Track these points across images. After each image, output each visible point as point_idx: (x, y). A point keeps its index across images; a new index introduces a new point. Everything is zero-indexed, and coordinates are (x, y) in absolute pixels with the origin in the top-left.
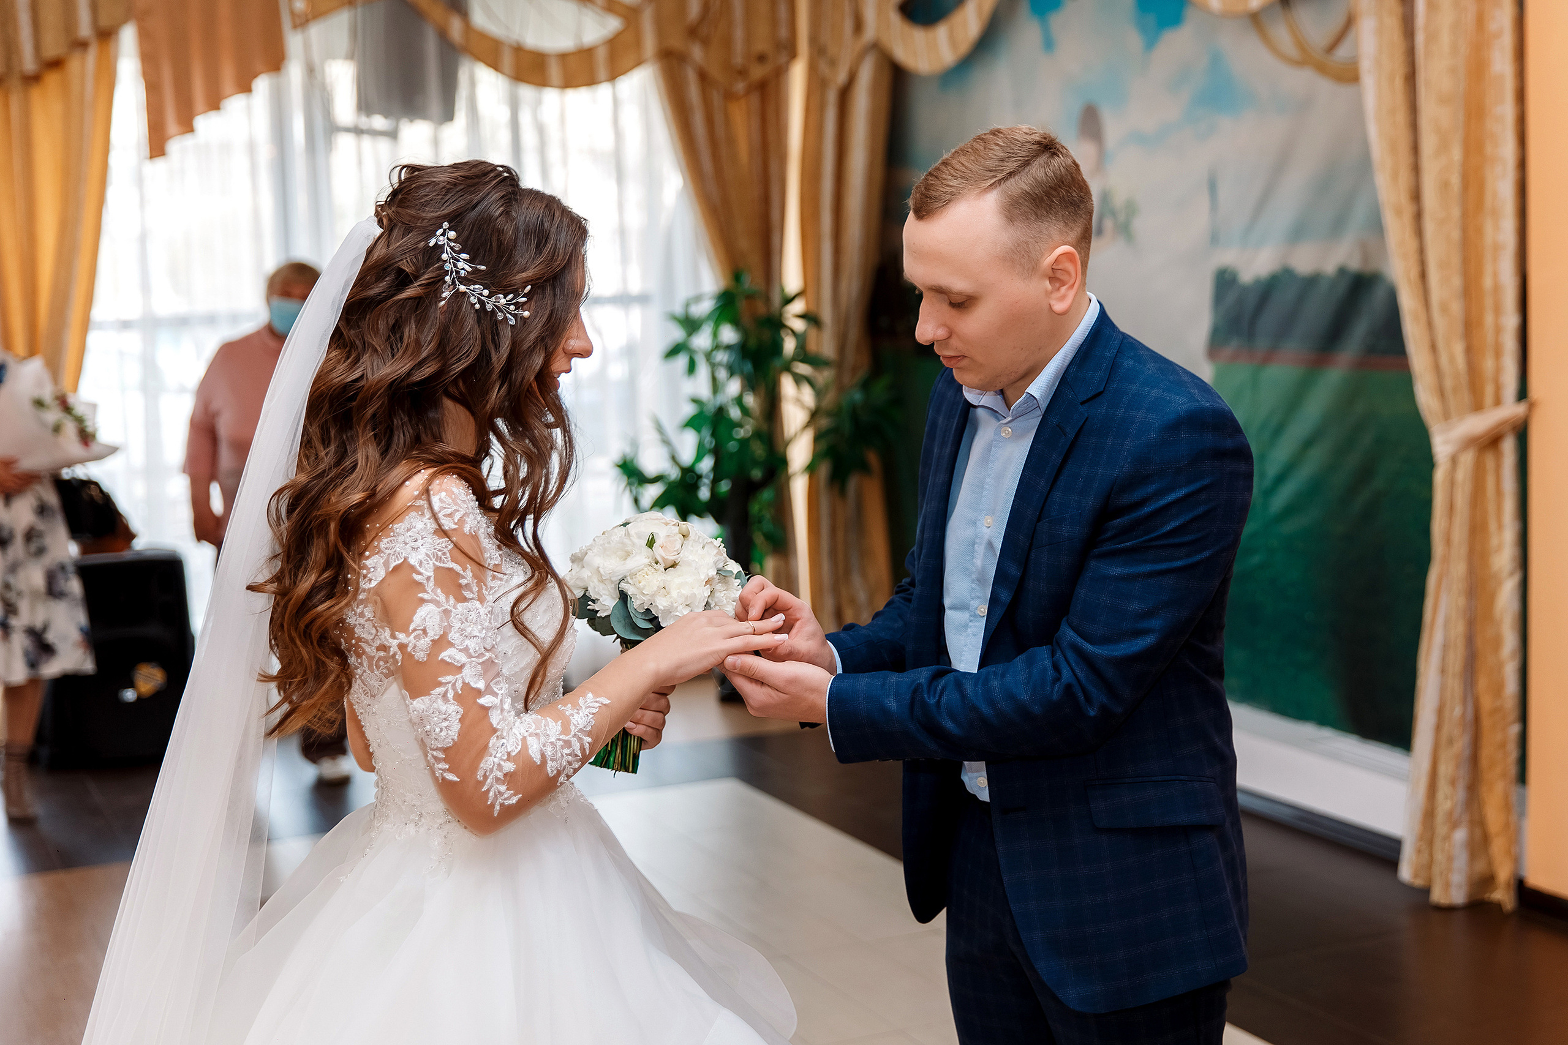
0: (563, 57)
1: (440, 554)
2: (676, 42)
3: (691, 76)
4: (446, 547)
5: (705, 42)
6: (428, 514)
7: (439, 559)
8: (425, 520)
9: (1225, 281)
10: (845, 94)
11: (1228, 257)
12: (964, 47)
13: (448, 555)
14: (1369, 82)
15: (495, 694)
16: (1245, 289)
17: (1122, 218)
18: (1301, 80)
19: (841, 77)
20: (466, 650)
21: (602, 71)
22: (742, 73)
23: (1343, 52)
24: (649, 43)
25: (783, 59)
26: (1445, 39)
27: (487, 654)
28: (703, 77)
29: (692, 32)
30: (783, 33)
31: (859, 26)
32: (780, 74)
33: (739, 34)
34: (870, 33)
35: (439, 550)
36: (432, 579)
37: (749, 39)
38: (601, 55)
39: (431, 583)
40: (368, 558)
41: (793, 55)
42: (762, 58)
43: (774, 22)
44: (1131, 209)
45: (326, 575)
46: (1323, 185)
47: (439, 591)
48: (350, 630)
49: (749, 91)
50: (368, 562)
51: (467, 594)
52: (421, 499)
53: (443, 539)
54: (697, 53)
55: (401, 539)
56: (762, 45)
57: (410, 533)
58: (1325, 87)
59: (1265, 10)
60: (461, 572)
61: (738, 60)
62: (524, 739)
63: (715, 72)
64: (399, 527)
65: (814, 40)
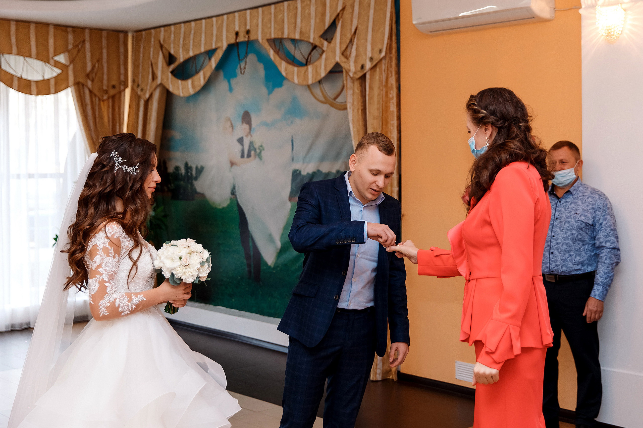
0: (37, 82)
1: (105, 243)
2: (82, 80)
3: (87, 92)
4: (107, 241)
5: (93, 81)
6: (104, 232)
7: (105, 244)
8: (103, 234)
9: (296, 174)
10: (147, 102)
11: (297, 166)
12: (198, 89)
13: (108, 244)
14: (350, 110)
15: (111, 284)
16: (304, 176)
17: (258, 151)
18: (325, 108)
19: (147, 96)
20: (105, 270)
21: (52, 90)
22: (106, 92)
23: (339, 100)
24: (71, 80)
25: (122, 88)
26: (376, 99)
27: (112, 272)
28: (91, 92)
29: (88, 76)
30: (122, 78)
31: (154, 77)
32: (121, 93)
33: (105, 77)
34: (159, 81)
35: (105, 242)
36: (102, 249)
37: (108, 80)
38: (52, 82)
39: (101, 250)
40: (89, 243)
41: (126, 86)
42: (114, 87)
43: (119, 74)
44: (261, 148)
45: (79, 247)
46: (332, 143)
47: (103, 252)
48: (86, 262)
49: (108, 98)
50: (89, 244)
51: (110, 255)
52: (103, 228)
53: (107, 239)
54: (89, 83)
55: (97, 238)
56: (114, 82)
57: (99, 237)
58: (333, 111)
59: (313, 84)
60: (110, 249)
61: (105, 88)
62: (116, 299)
63: (96, 92)
64: (97, 235)
65: (134, 81)
